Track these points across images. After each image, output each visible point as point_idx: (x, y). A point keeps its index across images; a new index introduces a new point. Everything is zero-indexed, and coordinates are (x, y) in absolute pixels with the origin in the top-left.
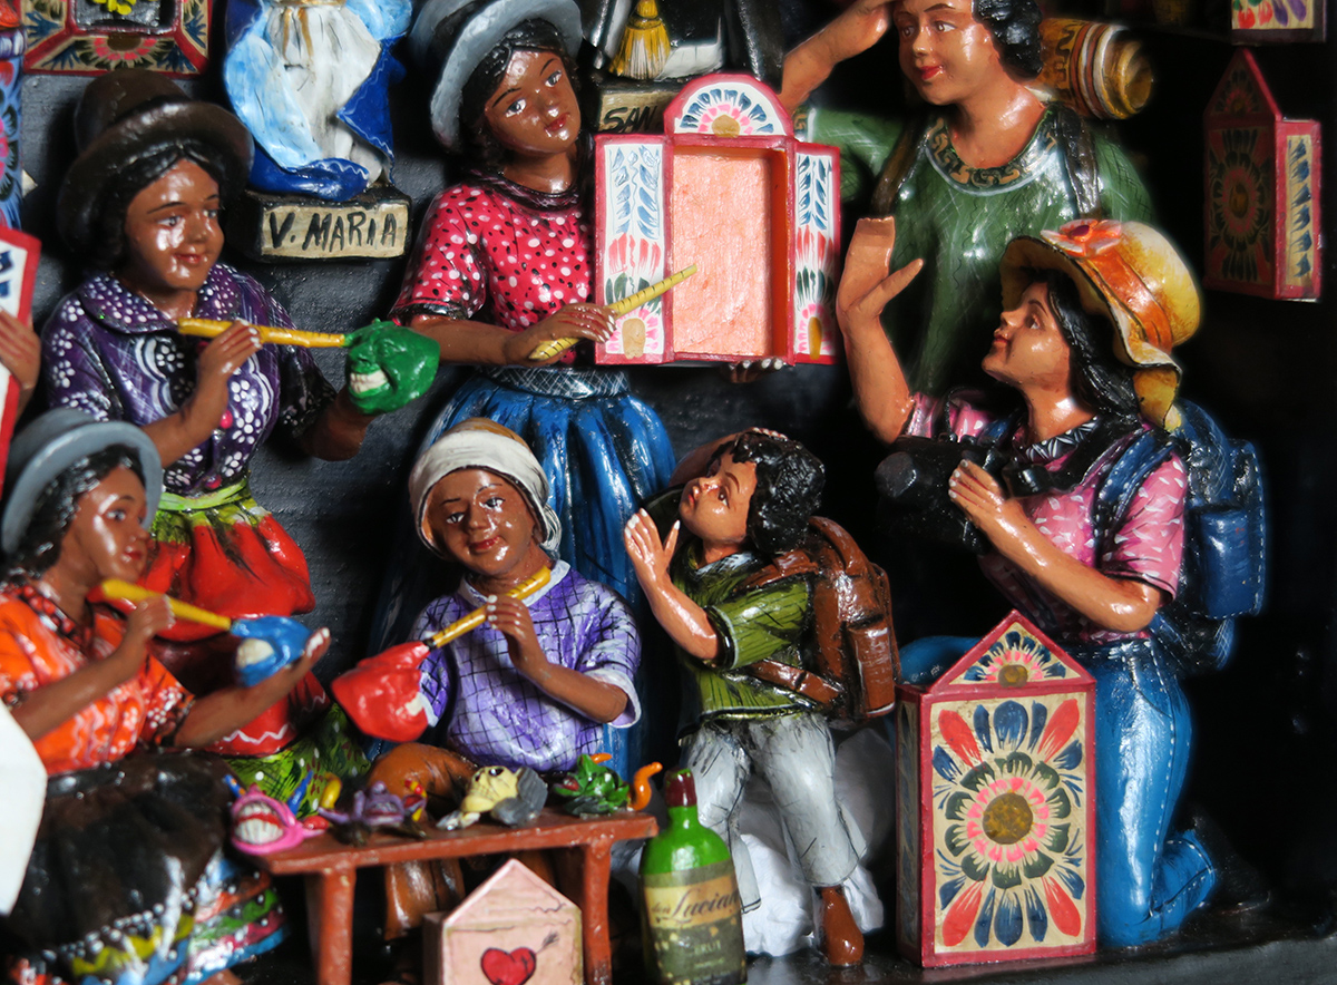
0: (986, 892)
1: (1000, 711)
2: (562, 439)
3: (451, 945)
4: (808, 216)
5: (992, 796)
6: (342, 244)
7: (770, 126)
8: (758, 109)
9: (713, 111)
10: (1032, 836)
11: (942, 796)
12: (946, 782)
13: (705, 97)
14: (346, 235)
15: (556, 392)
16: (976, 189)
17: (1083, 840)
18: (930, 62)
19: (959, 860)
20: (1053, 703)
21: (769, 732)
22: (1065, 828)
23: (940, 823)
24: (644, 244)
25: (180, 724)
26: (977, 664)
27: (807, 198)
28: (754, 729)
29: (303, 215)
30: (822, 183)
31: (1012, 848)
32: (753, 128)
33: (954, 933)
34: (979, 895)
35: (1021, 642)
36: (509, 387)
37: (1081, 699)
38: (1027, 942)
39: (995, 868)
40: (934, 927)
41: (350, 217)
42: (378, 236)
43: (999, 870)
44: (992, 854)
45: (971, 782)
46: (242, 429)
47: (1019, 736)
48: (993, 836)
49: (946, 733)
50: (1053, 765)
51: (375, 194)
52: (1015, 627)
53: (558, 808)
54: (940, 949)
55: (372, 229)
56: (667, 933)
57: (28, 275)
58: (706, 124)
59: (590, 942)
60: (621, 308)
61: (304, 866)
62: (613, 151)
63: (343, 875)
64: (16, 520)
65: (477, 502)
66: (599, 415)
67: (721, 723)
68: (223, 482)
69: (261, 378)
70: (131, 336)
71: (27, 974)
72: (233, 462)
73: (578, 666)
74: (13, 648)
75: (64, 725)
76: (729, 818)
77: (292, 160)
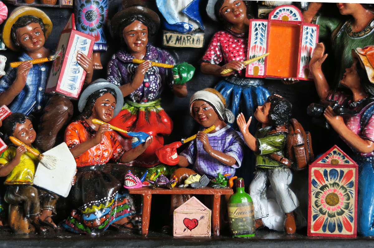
0: (325, 218)
1: (331, 171)
2: (238, 96)
3: (176, 216)
4: (306, 42)
5: (328, 193)
6: (185, 44)
7: (297, 19)
8: (295, 14)
9: (282, 14)
10: (339, 205)
11: (314, 192)
12: (315, 188)
13: (281, 11)
14: (186, 41)
15: (239, 84)
16: (354, 37)
17: (353, 207)
19: (318, 209)
20: (346, 170)
21: (272, 172)
22: (348, 203)
23: (313, 199)
24: (261, 47)
25: (121, 157)
26: (325, 158)
27: (307, 38)
28: (270, 171)
29: (175, 36)
30: (312, 34)
31: (333, 207)
32: (292, 19)
33: (316, 228)
34: (324, 219)
35: (337, 153)
36: (229, 82)
37: (354, 170)
38: (336, 232)
39: (328, 212)
40: (311, 226)
41: (187, 37)
42: (195, 42)
43: (329, 213)
44: (328, 208)
45: (322, 189)
46: (152, 87)
47: (336, 178)
48: (328, 203)
49: (315, 175)
50: (345, 186)
51: (196, 31)
52: (335, 149)
53: (210, 185)
54: (312, 231)
55: (193, 40)
56: (232, 219)
57: (91, 46)
58: (280, 17)
59: (214, 219)
60: (247, 62)
61: (138, 192)
62: (254, 23)
63: (148, 197)
64: (81, 104)
65: (201, 108)
66: (249, 90)
67: (263, 169)
68: (148, 100)
69: (158, 75)
70: (126, 63)
71: (74, 213)
72: (151, 96)
73: (225, 151)
74: (75, 135)
75: (86, 153)
76: (262, 193)
77: (171, 22)
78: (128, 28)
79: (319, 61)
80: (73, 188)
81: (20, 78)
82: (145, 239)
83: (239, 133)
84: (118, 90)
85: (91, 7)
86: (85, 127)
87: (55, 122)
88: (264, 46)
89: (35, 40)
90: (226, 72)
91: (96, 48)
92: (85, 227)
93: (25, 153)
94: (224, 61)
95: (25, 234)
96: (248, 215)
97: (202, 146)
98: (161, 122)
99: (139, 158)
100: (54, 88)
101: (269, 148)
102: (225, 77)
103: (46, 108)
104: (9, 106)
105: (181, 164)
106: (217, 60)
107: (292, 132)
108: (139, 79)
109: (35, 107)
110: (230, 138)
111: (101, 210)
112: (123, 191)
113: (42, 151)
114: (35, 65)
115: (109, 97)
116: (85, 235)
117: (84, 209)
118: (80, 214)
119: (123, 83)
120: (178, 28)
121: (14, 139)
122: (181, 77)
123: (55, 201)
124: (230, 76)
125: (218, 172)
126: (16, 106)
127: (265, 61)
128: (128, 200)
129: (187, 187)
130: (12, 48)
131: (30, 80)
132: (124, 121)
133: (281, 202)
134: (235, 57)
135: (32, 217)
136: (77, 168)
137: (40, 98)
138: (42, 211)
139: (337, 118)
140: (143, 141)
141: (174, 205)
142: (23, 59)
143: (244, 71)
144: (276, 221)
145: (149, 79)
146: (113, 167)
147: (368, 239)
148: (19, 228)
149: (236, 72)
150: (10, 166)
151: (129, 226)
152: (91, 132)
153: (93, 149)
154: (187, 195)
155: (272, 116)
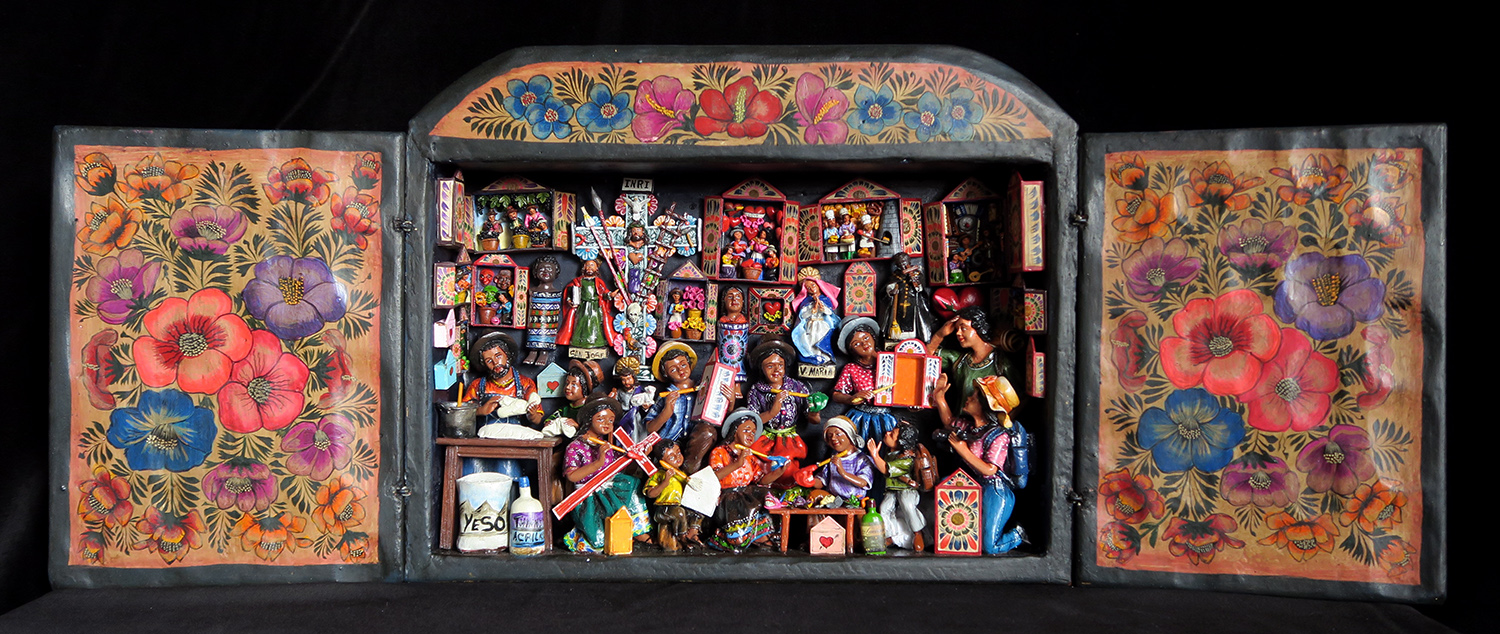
0: (952, 537)
1: (956, 492)
2: (868, 423)
3: (812, 534)
4: (930, 373)
5: (953, 513)
10: (964, 524)
11: (940, 512)
12: (941, 509)
15: (868, 412)
16: (974, 368)
18: (961, 337)
19: (945, 528)
20: (970, 492)
21: (901, 493)
23: (940, 518)
24: (888, 378)
25: (761, 480)
26: (950, 480)
27: (930, 369)
28: (899, 492)
29: (809, 368)
31: (959, 527)
32: (917, 352)
33: (943, 546)
34: (950, 537)
35: (961, 476)
36: (858, 410)
37: (977, 491)
38: (962, 550)
40: (938, 544)
43: (955, 532)
44: (953, 527)
45: (948, 509)
46: (789, 415)
47: (961, 499)
48: (953, 523)
49: (941, 496)
50: (970, 507)
51: (828, 364)
53: (844, 506)
54: (939, 549)
56: (864, 537)
58: (905, 350)
59: (848, 538)
60: (875, 392)
61: (778, 512)
62: (881, 356)
63: (787, 516)
64: (725, 431)
65: (834, 435)
66: (878, 418)
67: (892, 491)
68: (785, 427)
69: (794, 404)
70: (764, 393)
71: (718, 532)
73: (856, 474)
74: (719, 459)
75: (728, 476)
76: (891, 513)
77: (806, 355)
78: (766, 361)
79: (942, 391)
80: (717, 508)
81: (669, 407)
82: (785, 556)
83: (869, 458)
84: (757, 417)
85: (732, 341)
86: (728, 452)
87: (701, 447)
88: (891, 377)
89: (682, 372)
90: (857, 400)
91: (737, 379)
92: (729, 544)
93: (673, 476)
94: (855, 391)
96: (880, 534)
97: (835, 469)
98: (797, 447)
99: (777, 481)
100: (700, 416)
101: (898, 471)
102: (855, 406)
103: (692, 434)
104: (658, 432)
105: (816, 486)
106: (847, 390)
108: (778, 407)
109: (682, 433)
110: (861, 461)
111: (744, 529)
112: (763, 510)
113: (689, 474)
114: (682, 395)
115: (750, 424)
116: (729, 553)
117: (728, 528)
118: (724, 532)
119: (762, 411)
120: (811, 361)
122: (816, 406)
123: (701, 520)
124: (860, 405)
125: (851, 493)
126: (664, 432)
127: (892, 390)
128: (768, 519)
130: (660, 380)
131: (677, 408)
132: (763, 447)
133: (909, 521)
134: (864, 387)
135: (680, 536)
136: (721, 490)
137: (686, 425)
138: (688, 530)
139: (961, 443)
140: (781, 464)
141: (811, 525)
142: (670, 390)
143: (873, 400)
145: (786, 407)
146: (753, 489)
147: (991, 557)
148: (667, 546)
149: (865, 400)
150: (660, 489)
151: (768, 544)
152: (733, 456)
153: (736, 472)
154: (821, 515)
155: (900, 441)
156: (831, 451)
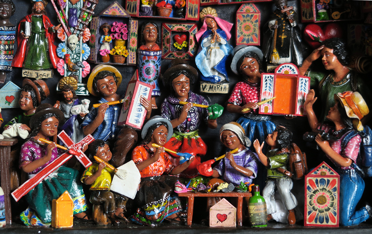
0: (317, 213)
1: (321, 180)
2: (254, 127)
3: (211, 212)
4: (302, 89)
5: (318, 195)
6: (216, 90)
7: (295, 72)
8: (293, 69)
9: (284, 70)
10: (326, 204)
11: (308, 195)
12: (309, 192)
13: (283, 67)
14: (216, 89)
15: (254, 119)
16: (335, 86)
17: (336, 205)
18: (325, 62)
19: (312, 207)
20: (331, 179)
21: (279, 181)
22: (333, 203)
23: (308, 200)
24: (269, 93)
25: (172, 171)
26: (316, 171)
27: (302, 86)
28: (277, 180)
29: (208, 85)
30: (306, 83)
31: (322, 205)
32: (292, 73)
33: (310, 220)
34: (316, 214)
35: (325, 167)
36: (246, 118)
37: (337, 179)
38: (325, 223)
39: (319, 209)
40: (306, 219)
41: (217, 86)
42: (223, 89)
43: (320, 209)
44: (318, 206)
45: (314, 192)
46: (193, 122)
47: (324, 185)
48: (318, 203)
49: (310, 183)
50: (331, 191)
51: (223, 82)
52: (324, 165)
53: (235, 190)
54: (308, 223)
55: (221, 88)
56: (251, 214)
57: (150, 92)
58: (283, 72)
59: (238, 214)
60: (260, 104)
61: (185, 195)
62: (264, 76)
63: (192, 198)
64: (144, 133)
65: (228, 136)
66: (261, 123)
67: (272, 179)
68: (190, 131)
69: (197, 113)
70: (174, 105)
71: (139, 211)
72: (192, 127)
73: (245, 166)
74: (139, 155)
75: (147, 168)
76: (271, 196)
77: (206, 75)
78: (176, 80)
79: (311, 103)
80: (138, 193)
81: (100, 115)
82: (190, 229)
83: (255, 154)
84: (169, 123)
85: (149, 65)
86: (146, 150)
87: (126, 146)
88: (272, 92)
89: (110, 88)
90: (246, 110)
91: (153, 94)
92: (147, 220)
93: (104, 168)
94: (243, 103)
95: (104, 226)
96: (263, 211)
97: (229, 163)
98: (199, 146)
99: (184, 172)
100: (125, 122)
101: (277, 164)
102: (244, 114)
103: (119, 136)
104: (92, 135)
105: (214, 175)
106: (238, 102)
107: (293, 152)
108: (184, 115)
109: (110, 136)
110: (248, 157)
111: (159, 208)
112: (174, 194)
113: (116, 167)
114: (110, 106)
115: (164, 128)
116: (147, 226)
117: (146, 208)
118: (143, 211)
119: (172, 118)
120: (211, 80)
121: (96, 158)
122: (214, 114)
123: (126, 202)
124: (248, 114)
125: (240, 181)
126: (96, 135)
127: (272, 102)
128: (177, 201)
129: (219, 192)
130: (93, 94)
131: (107, 116)
132: (173, 146)
133: (285, 202)
134: (251, 100)
135: (110, 214)
136: (141, 178)
137: (113, 129)
138: (116, 209)
139: (325, 142)
140: (188, 159)
141: (209, 205)
142: (101, 102)
143: (258, 110)
144: (281, 216)
145: (191, 115)
146: (166, 178)
147: (347, 228)
148: (100, 221)
149: (252, 110)
150: (94, 177)
151: (178, 219)
152: (151, 153)
153: (153, 165)
154: (218, 197)
155: (278, 141)
156: (226, 149)
